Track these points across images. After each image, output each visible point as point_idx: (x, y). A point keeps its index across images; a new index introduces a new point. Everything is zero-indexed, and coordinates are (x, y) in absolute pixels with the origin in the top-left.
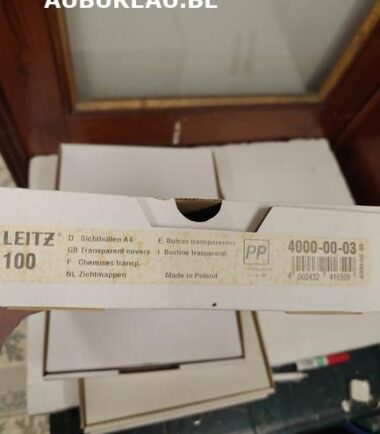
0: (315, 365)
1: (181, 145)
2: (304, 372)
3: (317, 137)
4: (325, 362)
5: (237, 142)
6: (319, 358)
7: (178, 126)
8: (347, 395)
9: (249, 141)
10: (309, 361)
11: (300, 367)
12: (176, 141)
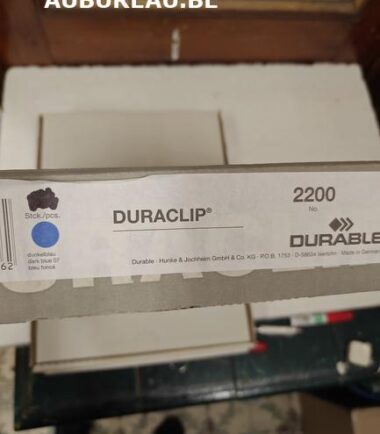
0: (312, 321)
1: (180, 62)
2: (299, 327)
3: (348, 62)
4: (324, 319)
5: (250, 60)
6: (318, 314)
7: (176, 36)
8: (344, 356)
9: (265, 61)
10: (305, 317)
11: (295, 322)
12: (175, 56)
